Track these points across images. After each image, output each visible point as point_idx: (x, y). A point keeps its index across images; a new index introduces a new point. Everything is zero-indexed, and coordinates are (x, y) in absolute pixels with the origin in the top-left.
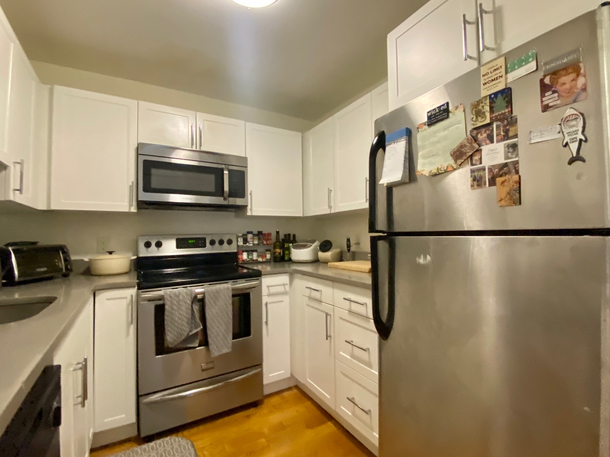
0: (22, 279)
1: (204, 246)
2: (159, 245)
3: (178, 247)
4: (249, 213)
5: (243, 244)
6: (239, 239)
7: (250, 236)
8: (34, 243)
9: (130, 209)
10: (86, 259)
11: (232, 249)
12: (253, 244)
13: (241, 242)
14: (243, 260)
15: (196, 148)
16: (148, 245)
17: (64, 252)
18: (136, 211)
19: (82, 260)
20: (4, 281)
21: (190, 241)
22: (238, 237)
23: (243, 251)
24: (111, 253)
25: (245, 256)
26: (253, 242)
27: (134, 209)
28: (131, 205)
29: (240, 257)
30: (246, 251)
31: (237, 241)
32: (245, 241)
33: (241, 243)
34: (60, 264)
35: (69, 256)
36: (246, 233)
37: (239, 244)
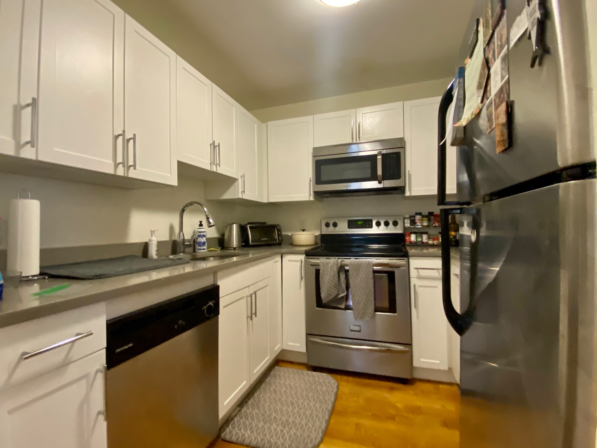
0: (253, 244)
1: (371, 227)
2: (335, 225)
3: (349, 227)
4: (407, 194)
5: (411, 225)
6: (406, 221)
7: (418, 217)
8: (265, 223)
9: (310, 198)
10: (290, 234)
11: (398, 230)
12: (422, 225)
13: (408, 223)
14: (411, 242)
15: (356, 141)
16: (327, 225)
17: (278, 230)
18: (313, 200)
19: (288, 235)
20: (243, 244)
21: (359, 223)
22: (404, 218)
23: (411, 233)
24: (304, 230)
25: (413, 238)
26: (422, 223)
27: (312, 198)
28: (310, 195)
29: (407, 238)
30: (415, 233)
31: (404, 222)
32: (413, 222)
33: (408, 225)
34: (276, 237)
35: (281, 232)
36: (414, 214)
37: (405, 226)
